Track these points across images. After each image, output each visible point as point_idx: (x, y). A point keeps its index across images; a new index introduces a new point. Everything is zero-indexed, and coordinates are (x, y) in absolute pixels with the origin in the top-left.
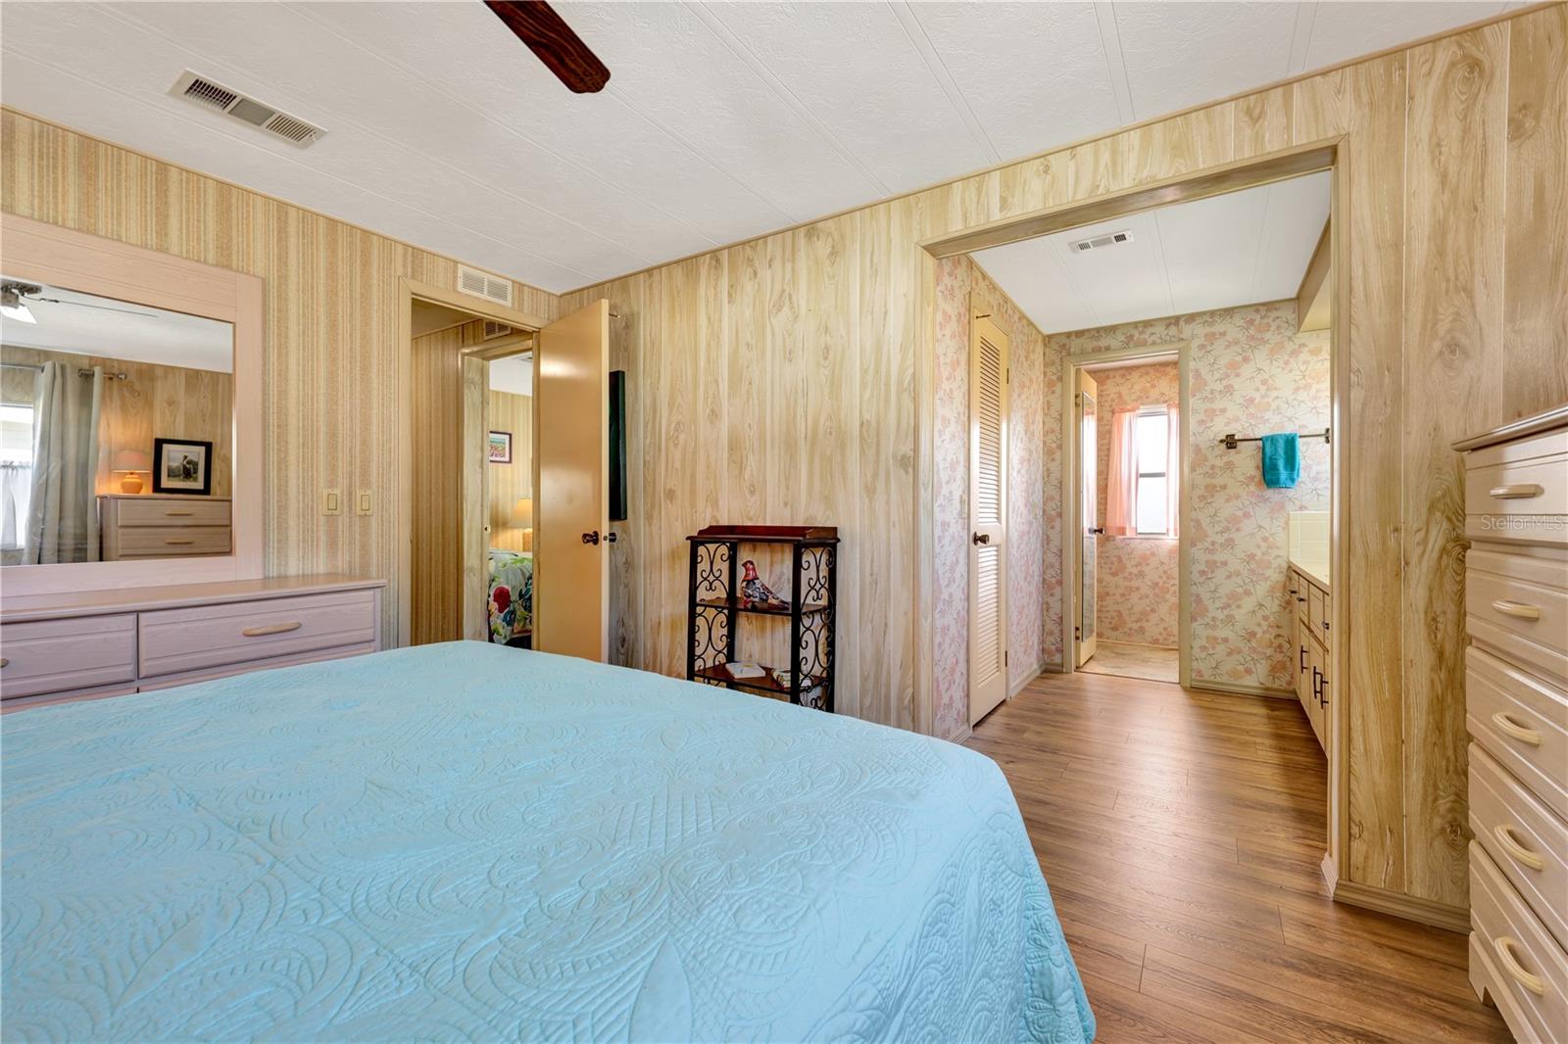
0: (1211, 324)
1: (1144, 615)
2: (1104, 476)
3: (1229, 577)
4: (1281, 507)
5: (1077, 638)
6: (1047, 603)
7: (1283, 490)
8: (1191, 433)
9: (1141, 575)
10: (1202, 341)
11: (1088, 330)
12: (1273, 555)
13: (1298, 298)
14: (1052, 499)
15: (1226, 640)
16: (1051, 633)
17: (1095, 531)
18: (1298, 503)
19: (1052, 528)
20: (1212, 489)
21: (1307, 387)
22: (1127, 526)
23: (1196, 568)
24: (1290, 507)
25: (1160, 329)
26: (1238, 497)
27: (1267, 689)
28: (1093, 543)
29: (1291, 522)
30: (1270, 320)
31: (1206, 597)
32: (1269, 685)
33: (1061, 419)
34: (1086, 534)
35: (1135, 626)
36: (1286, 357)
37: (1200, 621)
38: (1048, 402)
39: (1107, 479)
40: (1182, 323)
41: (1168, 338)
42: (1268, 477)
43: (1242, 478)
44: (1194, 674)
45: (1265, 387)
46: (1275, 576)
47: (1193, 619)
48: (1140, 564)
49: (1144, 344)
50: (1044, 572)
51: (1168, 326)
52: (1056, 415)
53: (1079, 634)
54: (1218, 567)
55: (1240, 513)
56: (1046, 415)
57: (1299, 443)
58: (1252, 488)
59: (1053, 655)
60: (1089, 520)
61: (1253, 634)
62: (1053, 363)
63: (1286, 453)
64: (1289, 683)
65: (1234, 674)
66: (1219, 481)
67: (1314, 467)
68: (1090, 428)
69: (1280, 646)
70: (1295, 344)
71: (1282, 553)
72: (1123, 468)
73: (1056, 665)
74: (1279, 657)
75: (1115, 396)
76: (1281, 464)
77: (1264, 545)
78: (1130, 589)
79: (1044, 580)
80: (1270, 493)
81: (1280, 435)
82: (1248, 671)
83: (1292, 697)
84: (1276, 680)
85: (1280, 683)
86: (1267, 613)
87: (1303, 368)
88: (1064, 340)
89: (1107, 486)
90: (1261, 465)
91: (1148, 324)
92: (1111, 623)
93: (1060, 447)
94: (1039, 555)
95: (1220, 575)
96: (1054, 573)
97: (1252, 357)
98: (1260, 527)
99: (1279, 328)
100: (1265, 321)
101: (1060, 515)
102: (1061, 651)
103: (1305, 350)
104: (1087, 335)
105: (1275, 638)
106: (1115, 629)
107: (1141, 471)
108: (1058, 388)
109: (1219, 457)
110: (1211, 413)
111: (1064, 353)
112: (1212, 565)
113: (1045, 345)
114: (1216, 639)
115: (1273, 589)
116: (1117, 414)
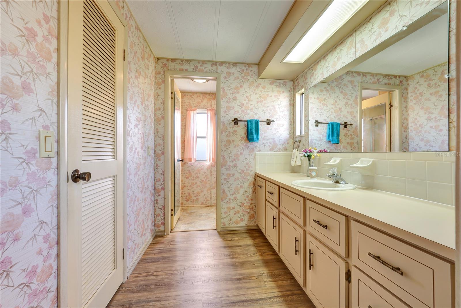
0: (229, 68)
1: (198, 194)
2: (184, 137)
3: (235, 180)
4: (253, 150)
5: (172, 215)
6: (157, 200)
7: (254, 143)
8: (221, 116)
9: (197, 177)
10: (225, 75)
11: (177, 59)
12: (250, 171)
13: (259, 64)
14: (159, 145)
15: (234, 208)
16: (159, 215)
17: (180, 160)
18: (258, 149)
19: (159, 160)
20: (229, 142)
21: (261, 101)
22: (193, 158)
23: (223, 177)
24: (255, 150)
25: (209, 66)
26: (238, 146)
27: (248, 226)
28: (179, 165)
29: (256, 156)
30: (249, 71)
31: (226, 190)
32: (249, 224)
33: (164, 103)
34: (176, 161)
35: (195, 198)
36: (254, 88)
37: (225, 201)
38: (157, 93)
39: (185, 138)
40: (218, 65)
41: (212, 71)
42: (249, 137)
43: (239, 138)
44: (222, 225)
45: (248, 99)
46: (251, 179)
47: (222, 200)
48: (197, 173)
49: (202, 71)
50: (155, 184)
51: (212, 65)
52: (161, 101)
53: (173, 213)
54: (231, 176)
55: (239, 153)
56: (156, 100)
57: (260, 123)
58: (243, 142)
59: (160, 227)
60: (177, 156)
61: (243, 204)
62: (160, 73)
63: (255, 128)
64: (255, 222)
65: (237, 222)
66: (231, 138)
67: (263, 134)
68: (178, 116)
69: (252, 208)
70: (257, 83)
71: (253, 169)
72: (191, 133)
73: (162, 232)
74: (252, 212)
75: (188, 104)
76: (254, 132)
77: (247, 166)
78: (193, 184)
79: (155, 188)
80: (249, 144)
81: (254, 120)
82: (242, 220)
83: (256, 228)
84: (251, 222)
85: (252, 223)
86: (248, 194)
87: (260, 93)
88: (165, 62)
89: (184, 141)
90: (246, 132)
91: (204, 62)
92: (186, 198)
93: (163, 118)
94: (152, 175)
95: (232, 179)
96: (160, 184)
97: (243, 86)
98: (246, 158)
99: (252, 75)
100: (248, 71)
101: (163, 153)
102: (163, 224)
103: (261, 86)
104: (177, 62)
105: (251, 205)
106: (187, 200)
107: (198, 136)
108: (162, 86)
109: (231, 128)
110: (229, 108)
111: (165, 69)
112: (229, 175)
113: (155, 62)
114: (230, 208)
115: (250, 184)
116: (188, 111)
